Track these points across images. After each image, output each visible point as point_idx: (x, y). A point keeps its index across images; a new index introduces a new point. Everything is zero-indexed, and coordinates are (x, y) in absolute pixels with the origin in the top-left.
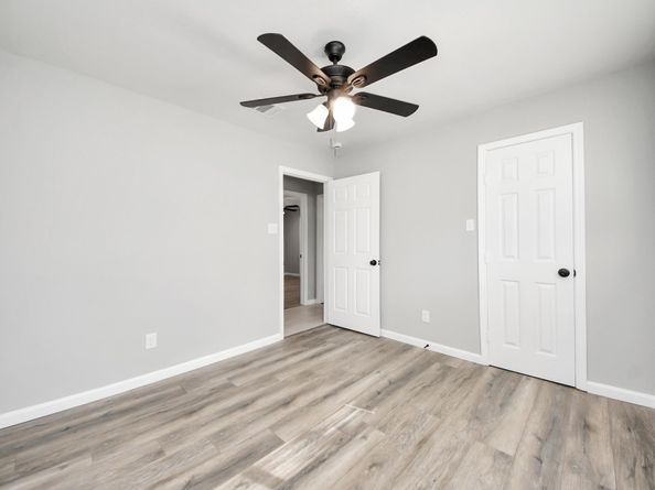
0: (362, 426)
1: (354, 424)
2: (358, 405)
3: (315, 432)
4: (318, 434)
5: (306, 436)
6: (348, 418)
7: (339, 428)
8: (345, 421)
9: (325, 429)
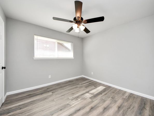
0: (72, 100)
1: (74, 100)
2: (71, 105)
3: (83, 99)
4: (82, 99)
5: (85, 99)
6: (75, 102)
7: (78, 100)
8: (76, 101)
9: (81, 100)
